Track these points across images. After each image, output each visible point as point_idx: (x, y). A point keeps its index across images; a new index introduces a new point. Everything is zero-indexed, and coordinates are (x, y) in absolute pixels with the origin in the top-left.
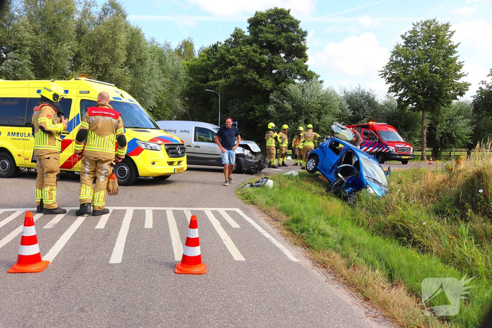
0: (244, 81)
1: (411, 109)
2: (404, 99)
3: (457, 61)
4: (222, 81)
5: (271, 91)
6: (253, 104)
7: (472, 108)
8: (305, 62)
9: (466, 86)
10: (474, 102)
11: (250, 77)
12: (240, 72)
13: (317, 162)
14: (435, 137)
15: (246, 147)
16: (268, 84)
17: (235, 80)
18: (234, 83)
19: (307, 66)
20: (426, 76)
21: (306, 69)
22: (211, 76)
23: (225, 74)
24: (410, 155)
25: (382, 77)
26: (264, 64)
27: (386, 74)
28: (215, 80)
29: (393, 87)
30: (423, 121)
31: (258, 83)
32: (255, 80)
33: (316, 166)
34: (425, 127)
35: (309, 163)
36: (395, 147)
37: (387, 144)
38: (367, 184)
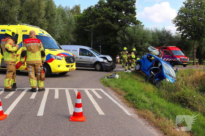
0: (104, 25)
2: (185, 34)
4: (93, 25)
5: (118, 30)
6: (109, 37)
8: (135, 16)
11: (107, 23)
12: (102, 21)
13: (141, 66)
14: (201, 53)
15: (105, 58)
16: (116, 27)
17: (100, 25)
19: (136, 18)
20: (196, 23)
22: (88, 23)
23: (95, 22)
24: (187, 62)
25: (173, 23)
26: (114, 16)
27: (175, 22)
28: (90, 25)
29: (179, 28)
30: (194, 45)
31: (112, 26)
32: (110, 25)
33: (140, 68)
34: (195, 48)
35: (137, 66)
36: (180, 58)
37: (176, 57)
38: (166, 77)
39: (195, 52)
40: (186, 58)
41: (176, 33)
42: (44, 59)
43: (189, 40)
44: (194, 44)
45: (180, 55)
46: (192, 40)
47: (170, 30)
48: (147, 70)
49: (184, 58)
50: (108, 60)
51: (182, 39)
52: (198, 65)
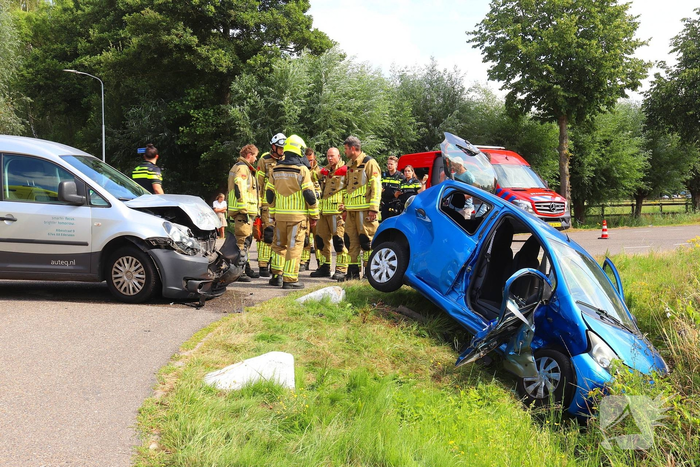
0: (163, 50)
1: (535, 118)
2: (520, 96)
3: (628, 13)
4: (108, 55)
5: (233, 73)
6: (189, 107)
7: (644, 117)
8: (304, 11)
9: (643, 67)
10: (646, 103)
11: (177, 41)
12: (152, 28)
13: (404, 258)
14: (582, 178)
15: (176, 216)
16: (223, 59)
17: (140, 46)
18: (137, 55)
19: (310, 19)
20: (570, 45)
21: (308, 27)
22: (82, 44)
23: (117, 40)
24: (563, 219)
25: (474, 47)
26: (212, 8)
27: (483, 39)
28: (92, 52)
29: (495, 69)
30: (561, 142)
31: (199, 56)
32: (189, 49)
33: (401, 271)
34: (567, 156)
35: (378, 260)
36: (532, 202)
37: (514, 194)
38: (590, 329)
39: (567, 170)
40: (558, 199)
43: (541, 119)
46: (550, 122)
48: (448, 286)
49: (547, 198)
50: (195, 223)
51: (510, 116)
52: (604, 230)
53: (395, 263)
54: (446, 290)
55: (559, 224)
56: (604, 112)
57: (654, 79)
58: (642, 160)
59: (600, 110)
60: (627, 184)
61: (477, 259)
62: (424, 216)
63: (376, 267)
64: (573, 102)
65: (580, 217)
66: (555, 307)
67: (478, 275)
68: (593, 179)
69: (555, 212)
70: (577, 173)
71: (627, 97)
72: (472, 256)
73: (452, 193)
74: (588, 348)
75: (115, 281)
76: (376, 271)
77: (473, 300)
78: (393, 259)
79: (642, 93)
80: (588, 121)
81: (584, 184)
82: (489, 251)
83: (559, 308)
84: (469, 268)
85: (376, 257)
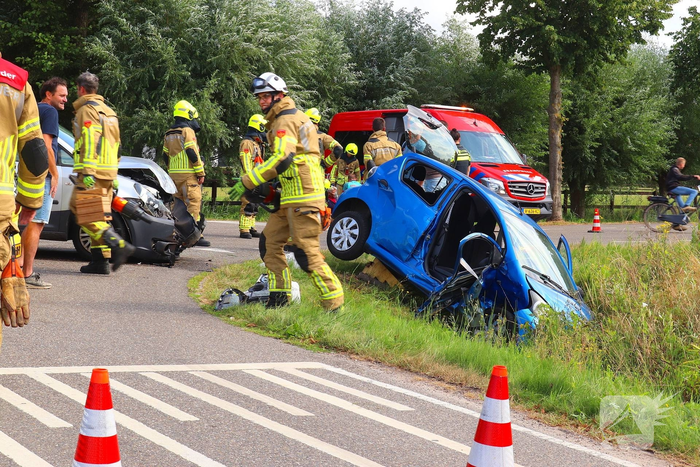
1: (518, 68)
14: (581, 150)
24: (544, 205)
30: (552, 101)
33: (362, 239)
34: (560, 120)
35: (339, 229)
36: (504, 181)
37: (483, 170)
38: (532, 289)
39: (558, 140)
40: (537, 179)
41: (453, 26)
42: (36, 191)
43: (526, 68)
44: (553, 95)
45: (499, 161)
46: (539, 73)
47: (417, 10)
48: (408, 253)
49: (523, 177)
50: (162, 186)
51: (487, 63)
52: (595, 221)
53: (356, 232)
54: (405, 257)
55: (537, 211)
56: (613, 63)
57: (688, 16)
58: (664, 129)
59: (606, 59)
60: (644, 162)
61: (436, 228)
62: (387, 186)
63: (337, 236)
64: (569, 49)
65: (577, 207)
66: (504, 270)
67: (436, 243)
68: (597, 152)
69: (534, 196)
70: (575, 144)
71: (643, 42)
72: (431, 226)
73: (414, 165)
74: (529, 305)
75: (82, 240)
76: (337, 240)
77: (431, 268)
78: (354, 227)
79: (671, 34)
80: (589, 74)
81: (584, 159)
82: (447, 222)
83: (507, 272)
84: (428, 236)
85: (338, 226)
